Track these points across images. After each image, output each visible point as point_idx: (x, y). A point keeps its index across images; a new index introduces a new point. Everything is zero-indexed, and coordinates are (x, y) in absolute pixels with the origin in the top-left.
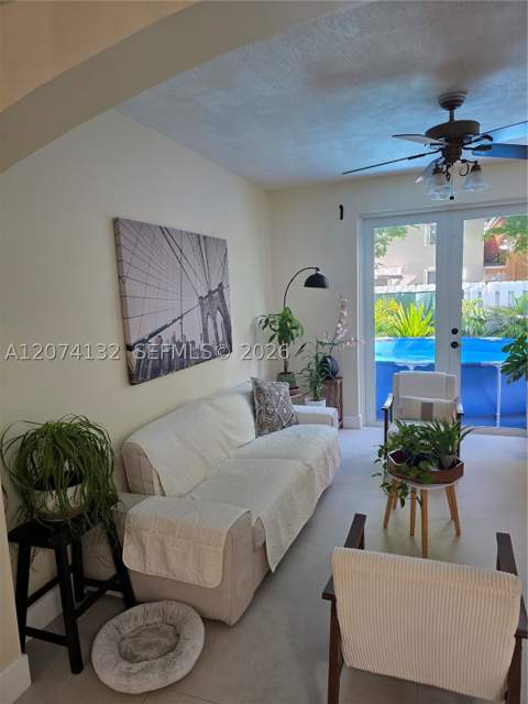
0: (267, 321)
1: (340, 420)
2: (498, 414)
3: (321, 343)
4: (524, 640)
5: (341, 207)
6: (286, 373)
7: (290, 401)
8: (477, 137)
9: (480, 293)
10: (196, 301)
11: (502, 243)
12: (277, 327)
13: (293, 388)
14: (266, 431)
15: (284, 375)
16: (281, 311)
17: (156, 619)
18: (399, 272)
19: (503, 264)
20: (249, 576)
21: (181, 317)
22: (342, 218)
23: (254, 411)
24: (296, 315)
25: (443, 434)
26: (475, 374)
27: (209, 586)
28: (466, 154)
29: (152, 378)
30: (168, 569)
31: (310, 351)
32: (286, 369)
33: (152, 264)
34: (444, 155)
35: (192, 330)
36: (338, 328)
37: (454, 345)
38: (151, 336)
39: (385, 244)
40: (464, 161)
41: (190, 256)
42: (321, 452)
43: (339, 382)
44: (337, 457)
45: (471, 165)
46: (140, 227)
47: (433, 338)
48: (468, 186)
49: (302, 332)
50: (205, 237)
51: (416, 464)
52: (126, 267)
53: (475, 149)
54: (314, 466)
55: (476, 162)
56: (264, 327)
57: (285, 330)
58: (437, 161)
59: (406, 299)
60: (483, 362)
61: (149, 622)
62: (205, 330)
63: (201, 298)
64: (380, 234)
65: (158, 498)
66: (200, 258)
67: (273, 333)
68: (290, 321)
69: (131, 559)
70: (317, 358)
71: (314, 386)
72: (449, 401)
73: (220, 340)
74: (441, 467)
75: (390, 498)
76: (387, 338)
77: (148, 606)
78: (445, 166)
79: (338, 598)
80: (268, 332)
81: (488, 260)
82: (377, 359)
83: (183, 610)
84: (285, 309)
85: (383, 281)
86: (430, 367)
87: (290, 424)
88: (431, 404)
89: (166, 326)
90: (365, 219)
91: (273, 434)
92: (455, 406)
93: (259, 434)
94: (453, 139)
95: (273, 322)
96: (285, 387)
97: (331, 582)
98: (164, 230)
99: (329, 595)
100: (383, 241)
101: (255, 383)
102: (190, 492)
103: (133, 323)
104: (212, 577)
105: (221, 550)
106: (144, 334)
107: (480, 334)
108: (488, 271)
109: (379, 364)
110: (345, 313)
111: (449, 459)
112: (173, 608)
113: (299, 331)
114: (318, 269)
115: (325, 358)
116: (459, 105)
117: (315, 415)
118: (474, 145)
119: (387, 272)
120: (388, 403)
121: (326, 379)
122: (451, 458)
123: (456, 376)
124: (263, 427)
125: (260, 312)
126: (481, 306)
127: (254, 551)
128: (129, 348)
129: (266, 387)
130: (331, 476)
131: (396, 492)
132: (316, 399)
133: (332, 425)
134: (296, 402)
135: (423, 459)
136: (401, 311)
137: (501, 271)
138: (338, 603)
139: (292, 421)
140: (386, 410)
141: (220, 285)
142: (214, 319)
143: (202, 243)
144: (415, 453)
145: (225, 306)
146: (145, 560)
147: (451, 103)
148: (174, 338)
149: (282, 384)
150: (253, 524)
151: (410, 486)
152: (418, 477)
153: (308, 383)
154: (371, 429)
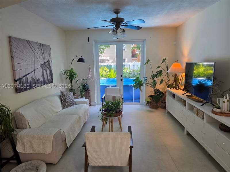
0: (65, 73)
1: (90, 103)
2: (133, 99)
3: (83, 79)
4: (132, 148)
5: (88, 38)
6: (72, 89)
7: (74, 98)
8: (124, 23)
9: (129, 66)
10: (40, 65)
11: (136, 51)
12: (69, 75)
13: (74, 94)
14: (66, 107)
15: (72, 90)
16: (70, 69)
17: (29, 166)
18: (108, 59)
19: (137, 57)
20: (61, 149)
21: (35, 71)
22: (89, 41)
23: (61, 101)
24: (75, 71)
25: (117, 103)
26: (127, 88)
27: (48, 153)
28: (121, 27)
29: (24, 91)
30: (33, 150)
31: (80, 82)
32: (72, 88)
33: (23, 52)
34: (115, 27)
35: (39, 75)
36: (89, 75)
37: (122, 80)
38: (24, 77)
39: (103, 50)
40: (121, 29)
41: (38, 50)
42: (84, 112)
43: (89, 91)
44: (88, 114)
45: (123, 30)
46: (19, 40)
47: (116, 78)
48: (122, 35)
49: (77, 76)
50: (42, 44)
51: (110, 112)
52: (14, 53)
53: (123, 26)
54: (81, 116)
55: (124, 29)
56: (64, 74)
57: (71, 75)
58: (114, 28)
59: (109, 67)
60: (129, 85)
61: (27, 167)
62: (43, 75)
63: (41, 64)
64: (102, 46)
65: (28, 129)
66: (41, 51)
67: (67, 76)
68: (73, 73)
69: (19, 149)
70: (82, 84)
71: (81, 93)
72: (120, 95)
73: (49, 78)
74: (116, 112)
75: (103, 122)
76: (104, 78)
77: (26, 163)
78: (116, 30)
79: (87, 146)
80: (66, 76)
81: (133, 56)
82: (101, 84)
83: (39, 162)
84: (71, 69)
85: (103, 61)
86: (116, 86)
87: (73, 105)
88: (115, 97)
89: (29, 74)
90: (95, 42)
91: (68, 108)
92: (121, 97)
93: (63, 108)
94: (118, 22)
95: (67, 73)
96: (72, 93)
97: (85, 143)
98: (28, 41)
99: (84, 146)
100: (103, 49)
101: (61, 92)
102: (40, 127)
103: (17, 72)
104: (49, 150)
105: (51, 141)
106: (21, 76)
107: (130, 77)
108: (133, 59)
109: (101, 86)
110: (91, 70)
111: (118, 110)
112: (35, 162)
113: (76, 76)
114: (81, 57)
115: (85, 84)
116: (119, 13)
117: (82, 101)
118: (123, 25)
119: (105, 58)
120: (103, 97)
121: (85, 91)
122: (119, 109)
123: (122, 88)
124: (64, 106)
125: (63, 69)
126: (129, 69)
127: (62, 141)
128: (15, 81)
129: (65, 94)
130: (87, 119)
131: (105, 120)
132: (82, 97)
133: (87, 104)
134: (75, 98)
135: (111, 110)
136: (108, 70)
137: (136, 59)
138: (87, 148)
139: (74, 104)
140: (103, 99)
141: (48, 60)
142: (46, 71)
143: (42, 46)
144: (109, 109)
145: (50, 67)
146: (24, 149)
147: (117, 12)
148: (32, 77)
149: (71, 93)
150: (62, 133)
151: (109, 118)
152: (110, 115)
153: (79, 92)
154: (99, 105)
